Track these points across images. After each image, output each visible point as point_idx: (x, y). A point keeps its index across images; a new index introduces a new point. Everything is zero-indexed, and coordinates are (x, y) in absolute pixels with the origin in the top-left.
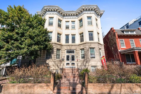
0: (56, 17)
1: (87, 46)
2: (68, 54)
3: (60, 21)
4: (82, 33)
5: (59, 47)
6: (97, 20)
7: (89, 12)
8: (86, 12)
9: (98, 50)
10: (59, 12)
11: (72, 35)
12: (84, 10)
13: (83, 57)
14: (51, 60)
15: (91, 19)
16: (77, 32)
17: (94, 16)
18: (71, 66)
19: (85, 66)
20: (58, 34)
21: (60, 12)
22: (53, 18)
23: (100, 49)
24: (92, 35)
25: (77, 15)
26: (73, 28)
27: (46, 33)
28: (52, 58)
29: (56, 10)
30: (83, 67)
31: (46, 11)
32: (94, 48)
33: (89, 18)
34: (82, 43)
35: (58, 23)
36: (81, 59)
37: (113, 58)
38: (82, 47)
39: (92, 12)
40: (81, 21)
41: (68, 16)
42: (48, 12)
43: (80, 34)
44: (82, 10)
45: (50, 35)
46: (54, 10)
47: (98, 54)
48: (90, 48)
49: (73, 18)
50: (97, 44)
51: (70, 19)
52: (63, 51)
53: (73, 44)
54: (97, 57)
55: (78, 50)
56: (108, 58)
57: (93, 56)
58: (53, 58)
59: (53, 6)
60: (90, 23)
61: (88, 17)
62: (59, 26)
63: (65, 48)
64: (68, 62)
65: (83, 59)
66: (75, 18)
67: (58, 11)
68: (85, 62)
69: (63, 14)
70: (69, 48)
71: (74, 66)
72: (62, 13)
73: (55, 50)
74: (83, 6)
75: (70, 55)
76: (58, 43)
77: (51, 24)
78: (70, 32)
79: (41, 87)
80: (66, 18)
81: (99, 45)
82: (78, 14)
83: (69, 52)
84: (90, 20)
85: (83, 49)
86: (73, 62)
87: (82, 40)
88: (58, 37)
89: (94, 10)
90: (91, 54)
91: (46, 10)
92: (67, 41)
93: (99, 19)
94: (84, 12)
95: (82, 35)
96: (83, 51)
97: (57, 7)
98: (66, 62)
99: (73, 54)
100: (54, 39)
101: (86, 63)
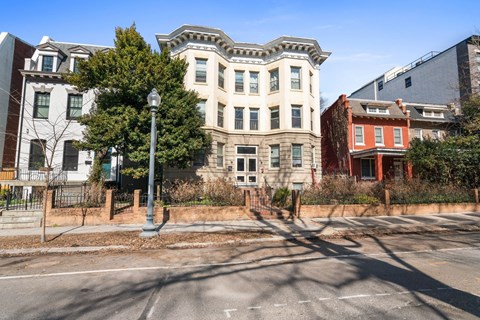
0: (214, 58)
1: (287, 140)
2: (241, 156)
3: (222, 68)
4: (278, 107)
5: (221, 139)
6: (311, 75)
7: (296, 55)
8: (290, 54)
9: (308, 149)
10: (221, 44)
11: (251, 109)
12: (284, 46)
13: (275, 165)
14: (208, 170)
15: (298, 72)
16: (263, 101)
17: (306, 65)
18: (249, 184)
19: (283, 183)
20: (219, 104)
21: (224, 45)
22: (206, 60)
23: (313, 147)
24: (298, 112)
25: (264, 55)
26: (255, 89)
28: (208, 164)
29: (213, 40)
30: (279, 185)
31: (185, 38)
32: (300, 145)
33: (295, 69)
34: (276, 131)
35: (219, 77)
36: (270, 167)
37: (337, 166)
38: (275, 141)
39: (303, 55)
40: (274, 73)
41: (241, 56)
42: (192, 42)
43: (271, 109)
44: (281, 47)
45: (199, 108)
46: (209, 39)
47: (309, 158)
48: (294, 145)
49: (253, 63)
50: (308, 137)
51: (247, 65)
52: (229, 149)
53: (254, 132)
54: (306, 167)
55: (264, 146)
56: (327, 166)
57: (299, 162)
58: (211, 165)
60: (297, 84)
61: (292, 67)
62: (221, 83)
63: (235, 140)
64: (241, 174)
65: (277, 168)
66: (259, 64)
67: (219, 41)
68: (282, 175)
69: (229, 49)
70: (242, 141)
71: (253, 183)
72: (226, 48)
73: (214, 147)
74: (285, 38)
75: (247, 158)
76: (220, 129)
77: (201, 78)
78: (246, 100)
80: (235, 61)
81: (313, 138)
82: (267, 53)
83: (241, 150)
84: (296, 75)
85: (277, 146)
86: (253, 174)
87: (275, 124)
88: (219, 112)
89: (309, 49)
90: (295, 159)
91: (188, 36)
92: (239, 124)
93: (316, 73)
94: (284, 53)
95: (275, 114)
96: (276, 151)
97: (217, 32)
98: (236, 173)
99: (252, 156)
100: (211, 122)
101: (285, 176)
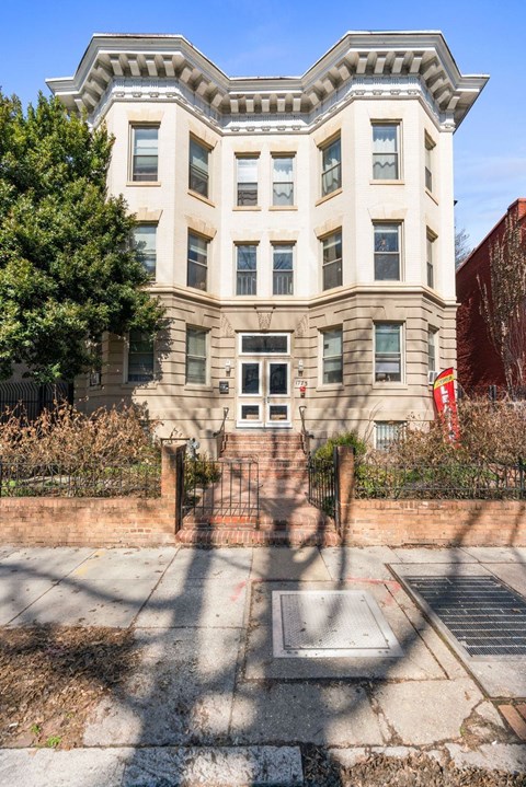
0: (176, 120)
1: (360, 313)
2: (250, 358)
3: (200, 148)
4: (337, 233)
5: (198, 316)
6: (430, 145)
7: (386, 87)
8: (369, 88)
9: (419, 335)
10: (194, 84)
11: (275, 244)
12: (353, 69)
13: (335, 376)
14: (160, 391)
15: (393, 136)
16: (303, 225)
17: (414, 116)
18: (269, 423)
19: (344, 421)
20: (194, 236)
21: (203, 88)
22: (156, 125)
23: (433, 330)
24: (393, 242)
25: (307, 108)
26: (284, 197)
27: (118, 227)
28: (160, 378)
29: (170, 73)
30: (332, 428)
31: (107, 78)
32: (397, 324)
33: (385, 127)
34: (334, 292)
35: (191, 167)
36: (320, 383)
37: (502, 381)
38: (330, 318)
39: (405, 87)
40: (331, 148)
41: (249, 118)
42: (124, 83)
43: (324, 239)
44: (344, 72)
45: (142, 244)
46: (161, 71)
47: (419, 357)
48: (379, 324)
49: (281, 131)
50: (418, 301)
51: (265, 137)
52: (223, 342)
53: (282, 299)
54: (413, 377)
55: (307, 333)
56: (475, 382)
57: (391, 368)
58: (167, 378)
59: (151, 41)
60: (388, 168)
61: (375, 123)
62: (199, 183)
63: (235, 320)
64: (251, 400)
65: (335, 386)
66: (296, 132)
67: (186, 75)
68: (344, 402)
69: (218, 100)
70: (254, 321)
71: (281, 424)
72: (210, 97)
73: (177, 334)
74: (353, 41)
75: (265, 362)
76: (194, 292)
77: (144, 171)
78: (262, 225)
79: (114, 513)
80: (236, 133)
81: (431, 307)
82: (313, 98)
83: (251, 345)
84: (386, 146)
85: (338, 329)
86: (279, 400)
87: (332, 276)
88: (192, 255)
89: (422, 69)
90: (381, 360)
91: (110, 70)
92: (246, 280)
93: (445, 141)
94: (356, 87)
95: (332, 245)
96: (335, 343)
97: (177, 44)
98: (240, 399)
99: (276, 358)
100: (169, 271)
101: (350, 405)
